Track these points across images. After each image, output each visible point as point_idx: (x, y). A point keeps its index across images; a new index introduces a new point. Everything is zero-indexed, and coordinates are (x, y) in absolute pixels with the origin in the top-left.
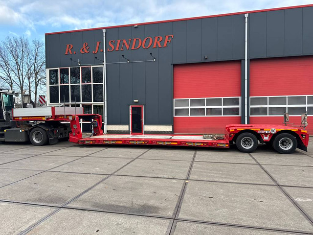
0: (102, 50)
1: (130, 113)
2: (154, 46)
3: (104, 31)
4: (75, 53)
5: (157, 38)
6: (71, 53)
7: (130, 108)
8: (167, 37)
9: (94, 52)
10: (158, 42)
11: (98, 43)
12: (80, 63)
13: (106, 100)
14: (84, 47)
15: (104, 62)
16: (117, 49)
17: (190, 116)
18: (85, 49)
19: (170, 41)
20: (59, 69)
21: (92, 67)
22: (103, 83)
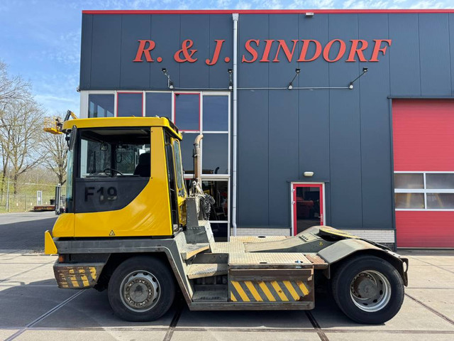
0: (227, 59)
1: (293, 202)
2: (351, 59)
3: (235, 17)
4: (159, 59)
5: (355, 42)
6: (149, 59)
7: (293, 189)
8: (378, 42)
9: (208, 61)
10: (360, 52)
11: (220, 42)
12: (171, 84)
13: (235, 169)
14: (184, 48)
15: (232, 85)
16: (265, 59)
17: (426, 210)
18: (186, 53)
19: (384, 50)
20: (115, 93)
21: (202, 94)
22: (229, 132)
